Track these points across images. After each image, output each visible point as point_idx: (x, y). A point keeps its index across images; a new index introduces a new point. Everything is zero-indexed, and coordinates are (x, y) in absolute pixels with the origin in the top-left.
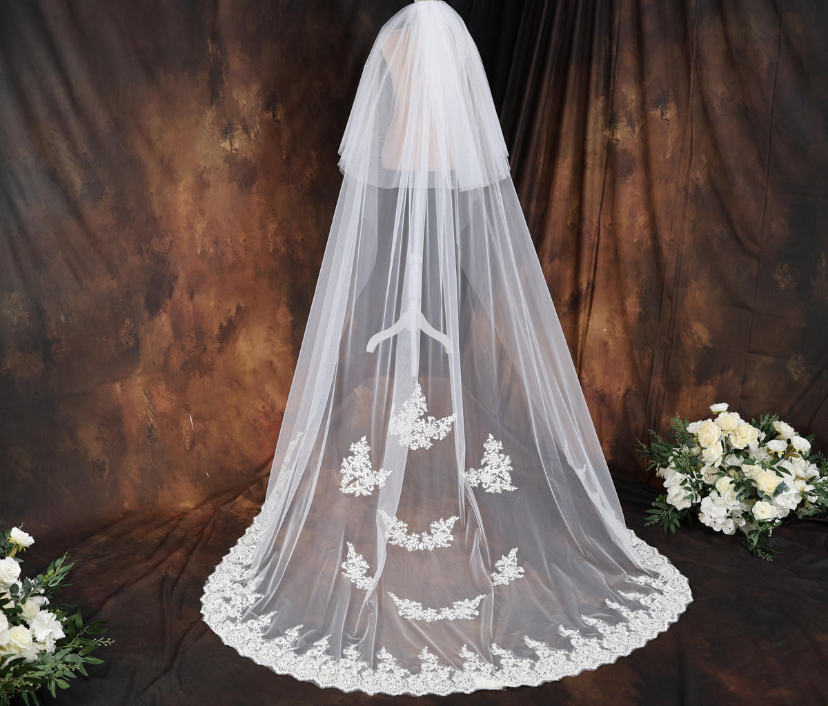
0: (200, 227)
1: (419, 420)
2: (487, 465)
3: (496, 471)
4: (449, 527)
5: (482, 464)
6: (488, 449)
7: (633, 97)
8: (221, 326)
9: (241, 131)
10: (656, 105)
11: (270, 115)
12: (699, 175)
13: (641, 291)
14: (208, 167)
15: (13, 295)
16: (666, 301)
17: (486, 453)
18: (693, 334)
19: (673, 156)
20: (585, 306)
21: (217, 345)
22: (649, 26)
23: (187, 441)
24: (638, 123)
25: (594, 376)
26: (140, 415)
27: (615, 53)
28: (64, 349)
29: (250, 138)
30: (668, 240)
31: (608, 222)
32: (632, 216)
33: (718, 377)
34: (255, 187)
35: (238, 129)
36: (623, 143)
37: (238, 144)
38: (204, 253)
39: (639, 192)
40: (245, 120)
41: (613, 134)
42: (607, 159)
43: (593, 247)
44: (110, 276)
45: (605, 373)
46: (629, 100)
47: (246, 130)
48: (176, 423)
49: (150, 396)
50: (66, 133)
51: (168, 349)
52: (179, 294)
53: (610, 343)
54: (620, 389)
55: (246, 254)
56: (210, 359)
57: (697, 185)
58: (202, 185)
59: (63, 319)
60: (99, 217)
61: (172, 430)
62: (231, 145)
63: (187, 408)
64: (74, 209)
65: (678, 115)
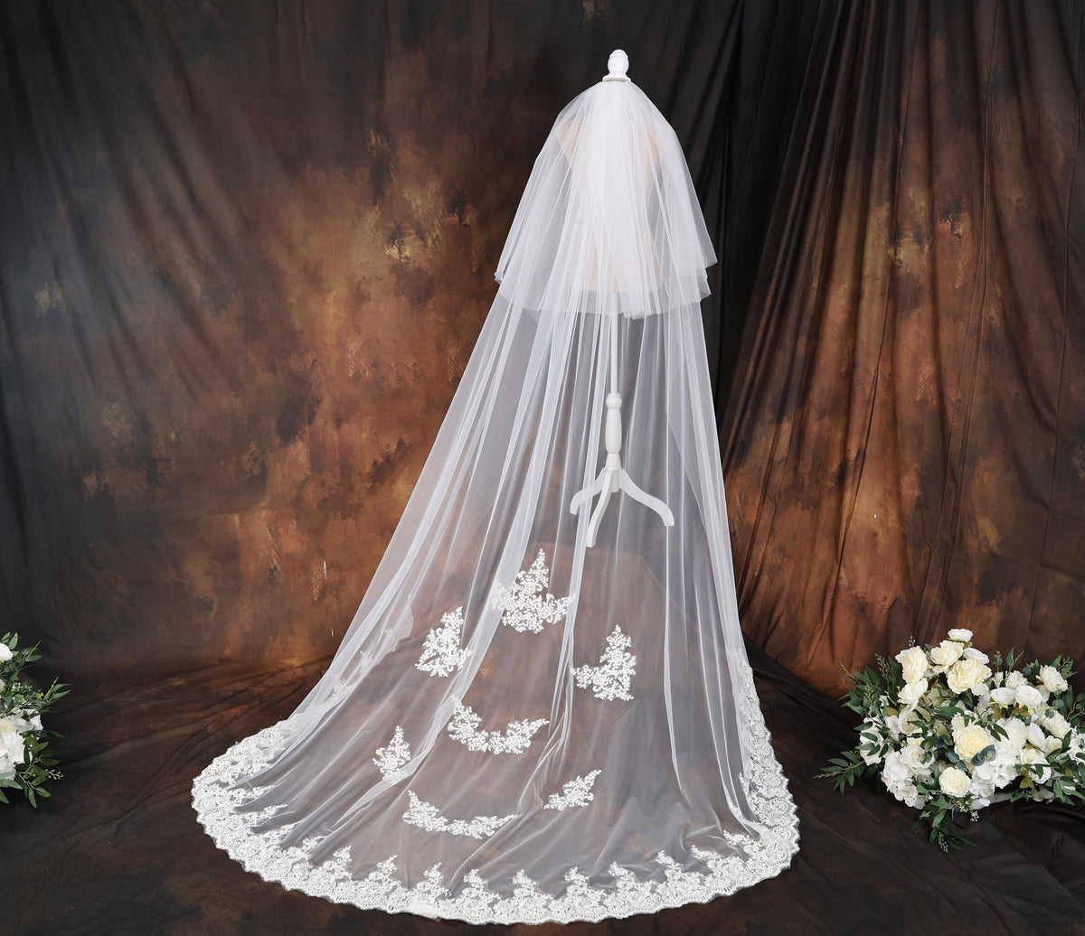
0: (354, 346)
1: (534, 596)
2: (607, 664)
3: (616, 673)
4: (531, 731)
5: (601, 661)
6: (611, 644)
7: (923, 204)
8: (375, 463)
9: (414, 236)
10: (945, 216)
11: (456, 218)
12: (993, 313)
13: (922, 468)
14: (367, 277)
15: (115, 405)
16: (950, 484)
17: (608, 648)
18: (978, 533)
19: (965, 285)
20: (853, 482)
21: (369, 485)
22: (941, 109)
23: (316, 591)
24: (928, 239)
25: (855, 577)
26: (261, 554)
27: (901, 145)
28: (173, 470)
29: (426, 245)
30: (954, 400)
31: (888, 372)
32: (916, 365)
33: (1005, 596)
34: (432, 303)
35: (410, 234)
36: (907, 265)
37: (410, 250)
38: (358, 376)
39: (925, 333)
40: (419, 224)
41: (896, 254)
42: (890, 286)
43: (869, 403)
44: (232, 394)
45: (870, 575)
46: (917, 209)
47: (421, 235)
48: (304, 568)
49: (276, 535)
50: (184, 233)
51: (304, 482)
52: (322, 421)
53: (881, 535)
54: (886, 598)
55: (414, 380)
56: (356, 500)
57: (990, 326)
58: (359, 297)
59: (173, 436)
60: (221, 327)
61: (300, 576)
62: (400, 251)
63: (322, 553)
64: (192, 317)
65: (973, 228)
